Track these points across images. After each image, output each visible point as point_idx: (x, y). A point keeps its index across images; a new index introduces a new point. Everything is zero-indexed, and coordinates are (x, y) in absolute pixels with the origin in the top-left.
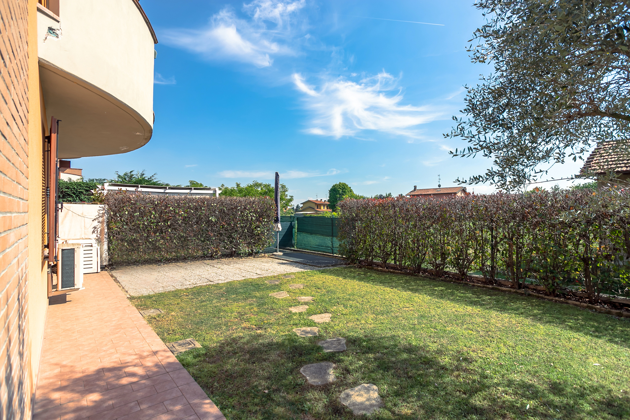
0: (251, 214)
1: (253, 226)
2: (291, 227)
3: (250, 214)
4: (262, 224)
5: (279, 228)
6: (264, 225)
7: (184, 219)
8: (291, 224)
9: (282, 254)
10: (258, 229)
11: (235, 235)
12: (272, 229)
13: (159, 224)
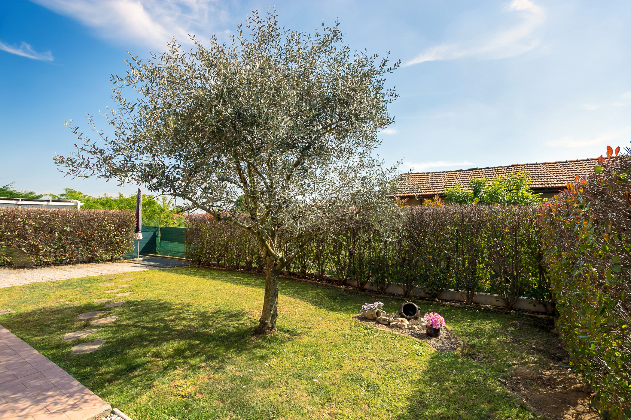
0: (110, 225)
1: (112, 235)
2: (155, 237)
3: (108, 224)
4: (120, 233)
5: (139, 237)
6: (123, 234)
7: (36, 229)
8: (155, 233)
9: (142, 259)
10: (117, 238)
11: (92, 243)
12: (132, 237)
13: (5, 233)
